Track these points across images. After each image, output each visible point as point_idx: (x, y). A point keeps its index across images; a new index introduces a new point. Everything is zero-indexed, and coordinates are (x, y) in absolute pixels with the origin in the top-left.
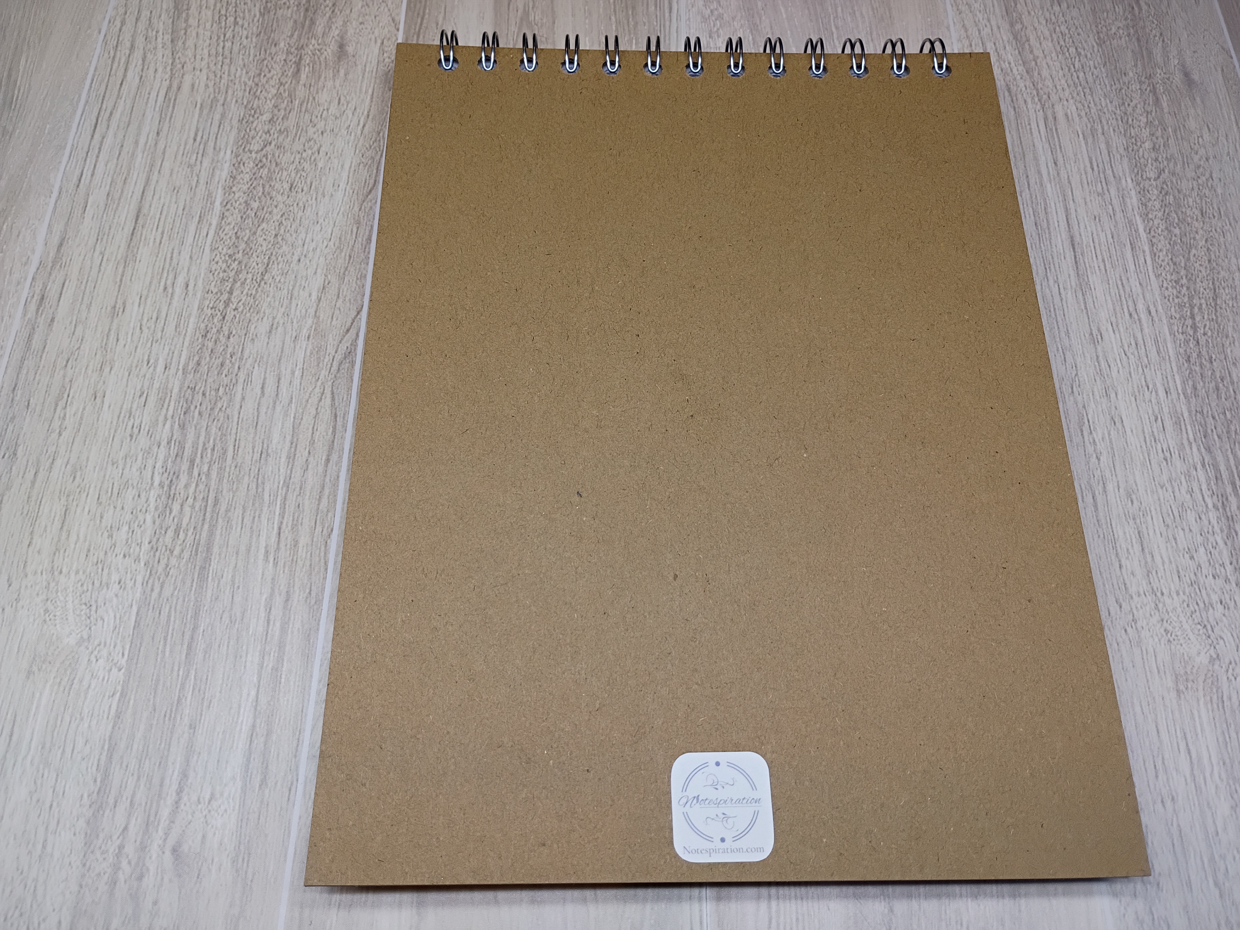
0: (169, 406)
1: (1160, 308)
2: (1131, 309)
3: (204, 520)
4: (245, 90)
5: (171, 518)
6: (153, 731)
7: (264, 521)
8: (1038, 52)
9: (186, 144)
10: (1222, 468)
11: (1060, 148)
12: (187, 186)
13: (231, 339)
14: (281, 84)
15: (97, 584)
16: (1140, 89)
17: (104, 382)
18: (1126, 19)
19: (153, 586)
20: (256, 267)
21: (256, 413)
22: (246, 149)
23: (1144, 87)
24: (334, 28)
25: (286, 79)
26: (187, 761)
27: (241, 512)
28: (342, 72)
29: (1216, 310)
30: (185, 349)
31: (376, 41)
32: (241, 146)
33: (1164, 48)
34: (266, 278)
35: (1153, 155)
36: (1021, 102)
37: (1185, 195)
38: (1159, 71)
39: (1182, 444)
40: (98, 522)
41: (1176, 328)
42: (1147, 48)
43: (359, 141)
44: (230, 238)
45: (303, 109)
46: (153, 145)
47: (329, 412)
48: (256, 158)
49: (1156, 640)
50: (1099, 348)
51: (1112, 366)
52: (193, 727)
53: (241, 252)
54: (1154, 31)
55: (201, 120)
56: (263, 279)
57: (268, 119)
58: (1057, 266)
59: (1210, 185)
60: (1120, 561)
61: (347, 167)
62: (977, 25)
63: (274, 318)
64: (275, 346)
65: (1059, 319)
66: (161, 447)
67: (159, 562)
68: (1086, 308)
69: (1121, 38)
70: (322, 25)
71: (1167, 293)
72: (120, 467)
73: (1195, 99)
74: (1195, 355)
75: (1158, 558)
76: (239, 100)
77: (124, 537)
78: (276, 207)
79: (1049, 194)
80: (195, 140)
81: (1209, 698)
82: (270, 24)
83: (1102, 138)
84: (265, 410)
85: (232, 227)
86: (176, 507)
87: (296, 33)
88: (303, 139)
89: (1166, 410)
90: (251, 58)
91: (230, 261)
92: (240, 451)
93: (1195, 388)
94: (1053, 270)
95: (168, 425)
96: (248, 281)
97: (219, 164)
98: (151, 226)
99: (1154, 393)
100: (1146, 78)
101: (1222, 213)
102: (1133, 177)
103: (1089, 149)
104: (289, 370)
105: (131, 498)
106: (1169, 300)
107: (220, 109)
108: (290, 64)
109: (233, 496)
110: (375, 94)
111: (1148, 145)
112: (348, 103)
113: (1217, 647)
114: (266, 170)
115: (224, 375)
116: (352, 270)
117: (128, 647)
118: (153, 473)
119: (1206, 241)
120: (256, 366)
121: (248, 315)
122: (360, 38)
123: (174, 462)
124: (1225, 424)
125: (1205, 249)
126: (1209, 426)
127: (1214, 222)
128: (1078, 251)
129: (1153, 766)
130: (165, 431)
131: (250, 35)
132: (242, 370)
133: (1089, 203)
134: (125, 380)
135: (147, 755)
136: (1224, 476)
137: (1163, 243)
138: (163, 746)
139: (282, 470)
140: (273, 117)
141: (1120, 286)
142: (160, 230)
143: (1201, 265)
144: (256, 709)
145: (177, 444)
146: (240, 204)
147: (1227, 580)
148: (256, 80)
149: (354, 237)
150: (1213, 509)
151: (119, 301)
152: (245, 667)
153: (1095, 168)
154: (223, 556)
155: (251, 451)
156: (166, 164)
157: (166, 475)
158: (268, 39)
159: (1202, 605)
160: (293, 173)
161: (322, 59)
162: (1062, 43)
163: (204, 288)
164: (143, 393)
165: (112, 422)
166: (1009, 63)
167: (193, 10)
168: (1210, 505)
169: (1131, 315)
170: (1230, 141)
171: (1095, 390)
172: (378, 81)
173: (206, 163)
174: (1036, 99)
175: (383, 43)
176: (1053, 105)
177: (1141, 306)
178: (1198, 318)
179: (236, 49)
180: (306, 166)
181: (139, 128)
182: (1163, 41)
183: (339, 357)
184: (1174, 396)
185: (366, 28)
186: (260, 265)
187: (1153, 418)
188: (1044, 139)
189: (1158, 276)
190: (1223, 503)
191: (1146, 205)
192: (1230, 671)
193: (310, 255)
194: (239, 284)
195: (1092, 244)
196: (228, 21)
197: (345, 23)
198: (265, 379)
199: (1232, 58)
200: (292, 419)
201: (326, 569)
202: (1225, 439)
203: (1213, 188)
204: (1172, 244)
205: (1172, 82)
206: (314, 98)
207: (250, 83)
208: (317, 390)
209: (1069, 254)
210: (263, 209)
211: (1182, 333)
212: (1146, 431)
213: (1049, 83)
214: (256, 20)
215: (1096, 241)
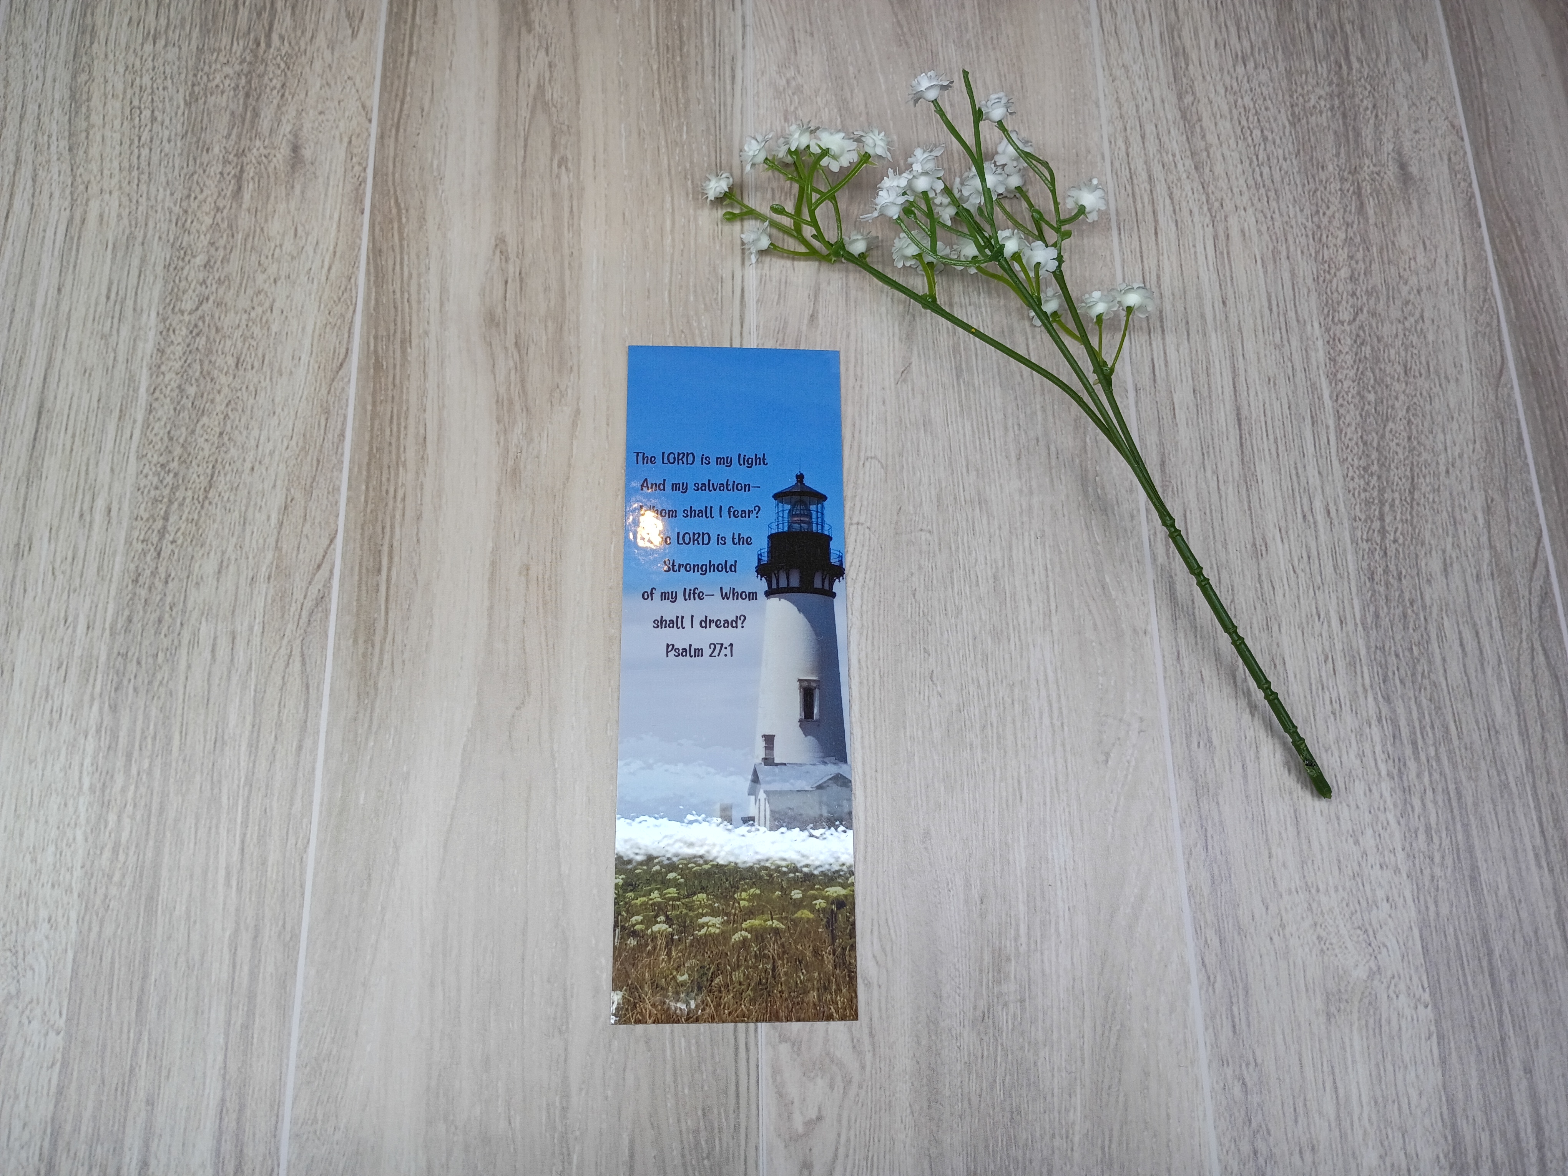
0: (95, 680)
1: (1342, 506)
2: (1306, 508)
3: (148, 834)
4: (170, 221)
5: (107, 834)
6: (103, 1109)
7: (223, 833)
8: (1211, 138)
9: (97, 304)
10: (1403, 723)
11: (1232, 279)
12: (101, 366)
13: (170, 585)
14: (218, 209)
15: (22, 924)
16: (1341, 190)
17: (12, 651)
18: (1330, 84)
19: (90, 923)
20: (197, 481)
21: (206, 687)
22: (177, 309)
23: (1347, 186)
24: (284, 121)
25: (225, 202)
26: (147, 1145)
27: (194, 822)
28: (298, 188)
29: (1412, 507)
30: (111, 601)
31: (341, 140)
32: (169, 304)
33: (1376, 127)
34: (210, 495)
35: (1350, 287)
36: (1185, 213)
37: (1386, 345)
38: (1367, 162)
39: (1356, 692)
40: (17, 841)
41: (1359, 534)
42: (1354, 128)
43: (323, 291)
44: (162, 439)
45: (249, 246)
46: (53, 308)
47: (298, 681)
48: (190, 322)
49: (1307, 950)
50: (1263, 564)
51: (1277, 587)
52: (150, 1103)
53: (176, 459)
54: (1365, 102)
55: (114, 268)
56: (206, 497)
57: (203, 263)
58: (1217, 450)
59: (1419, 328)
60: (1270, 849)
61: (309, 329)
62: (1134, 98)
63: (223, 553)
64: (226, 592)
65: (1216, 524)
66: (89, 737)
67: (96, 892)
68: (1250, 509)
69: (1321, 112)
70: (269, 118)
71: (1351, 485)
72: (40, 766)
73: (1410, 203)
74: (1380, 570)
75: (1315, 845)
76: (164, 236)
77: (50, 859)
78: (219, 392)
79: (1213, 348)
80: (108, 298)
81: (1364, 1022)
82: (199, 119)
83: (1285, 264)
84: (217, 681)
85: (163, 423)
86: (112, 818)
87: (235, 130)
88: (250, 292)
89: (1339, 647)
90: (176, 172)
91: (162, 473)
92: (189, 738)
93: (1377, 616)
94: (1212, 455)
95: (96, 708)
96: (188, 501)
97: (142, 333)
98: (58, 426)
99: (1325, 623)
100: (1350, 173)
101: (1432, 369)
102: (1322, 319)
103: (1268, 281)
104: (246, 624)
105: (56, 807)
106: (1354, 495)
107: (138, 250)
108: (228, 178)
109: (183, 801)
110: (343, 220)
111: (1344, 273)
112: (307, 234)
113: (1379, 957)
114: (204, 339)
115: (162, 636)
116: (321, 480)
117: (65, 1004)
118: (81, 773)
119: (1408, 411)
120: (204, 620)
121: (190, 549)
122: (320, 135)
123: (106, 757)
124: (1411, 663)
125: (1405, 422)
126: (1390, 667)
127: (1420, 382)
128: (1245, 427)
129: (1292, 1110)
130: (92, 715)
131: (173, 137)
132: (185, 626)
133: (1263, 360)
134: (38, 646)
135: (98, 1140)
136: (1403, 734)
137: (1352, 413)
138: (116, 1128)
139: (242, 763)
140: (209, 261)
141: (1294, 477)
142: (70, 432)
143: (1397, 444)
144: (224, 1078)
145: (108, 733)
146: (172, 390)
147: (1397, 871)
148: (185, 204)
149: (322, 431)
150: (1387, 778)
151: (23, 536)
152: (208, 1025)
153: (1275, 308)
154: (174, 881)
155: (202, 740)
156: (74, 336)
157: (97, 775)
158: (198, 141)
159: (1364, 903)
160: (239, 340)
161: (270, 170)
162: (1244, 123)
163: (132, 512)
164: (61, 664)
165: (25, 705)
166: (1174, 155)
167: (96, 102)
168: (1384, 773)
169: (1304, 516)
170: (1451, 264)
171: (1254, 621)
172: (346, 200)
173: (125, 331)
174: (1205, 208)
175: (350, 142)
176: (1226, 217)
177: (1318, 505)
178: (1388, 519)
179: (155, 159)
180: (256, 330)
181: (34, 283)
182: (1377, 116)
183: (309, 604)
184: (1351, 627)
185: (328, 121)
186: (202, 478)
187: (1322, 658)
188: (1211, 268)
189: (1343, 461)
190: (1400, 770)
191: (1335, 361)
192: (1392, 987)
193: (267, 460)
194: (176, 505)
195: (1262, 418)
196: (142, 116)
197: (299, 113)
198: (215, 638)
199: (1462, 139)
200: (253, 693)
201: (303, 894)
202: (1409, 684)
203: (1422, 334)
204: (1364, 416)
205: (1383, 179)
206: (262, 229)
207: (176, 209)
208: (283, 651)
209: (1234, 433)
210: (202, 396)
211: (1367, 541)
212: (1313, 676)
213: (1223, 183)
214: (180, 112)
215: (1269, 413)
